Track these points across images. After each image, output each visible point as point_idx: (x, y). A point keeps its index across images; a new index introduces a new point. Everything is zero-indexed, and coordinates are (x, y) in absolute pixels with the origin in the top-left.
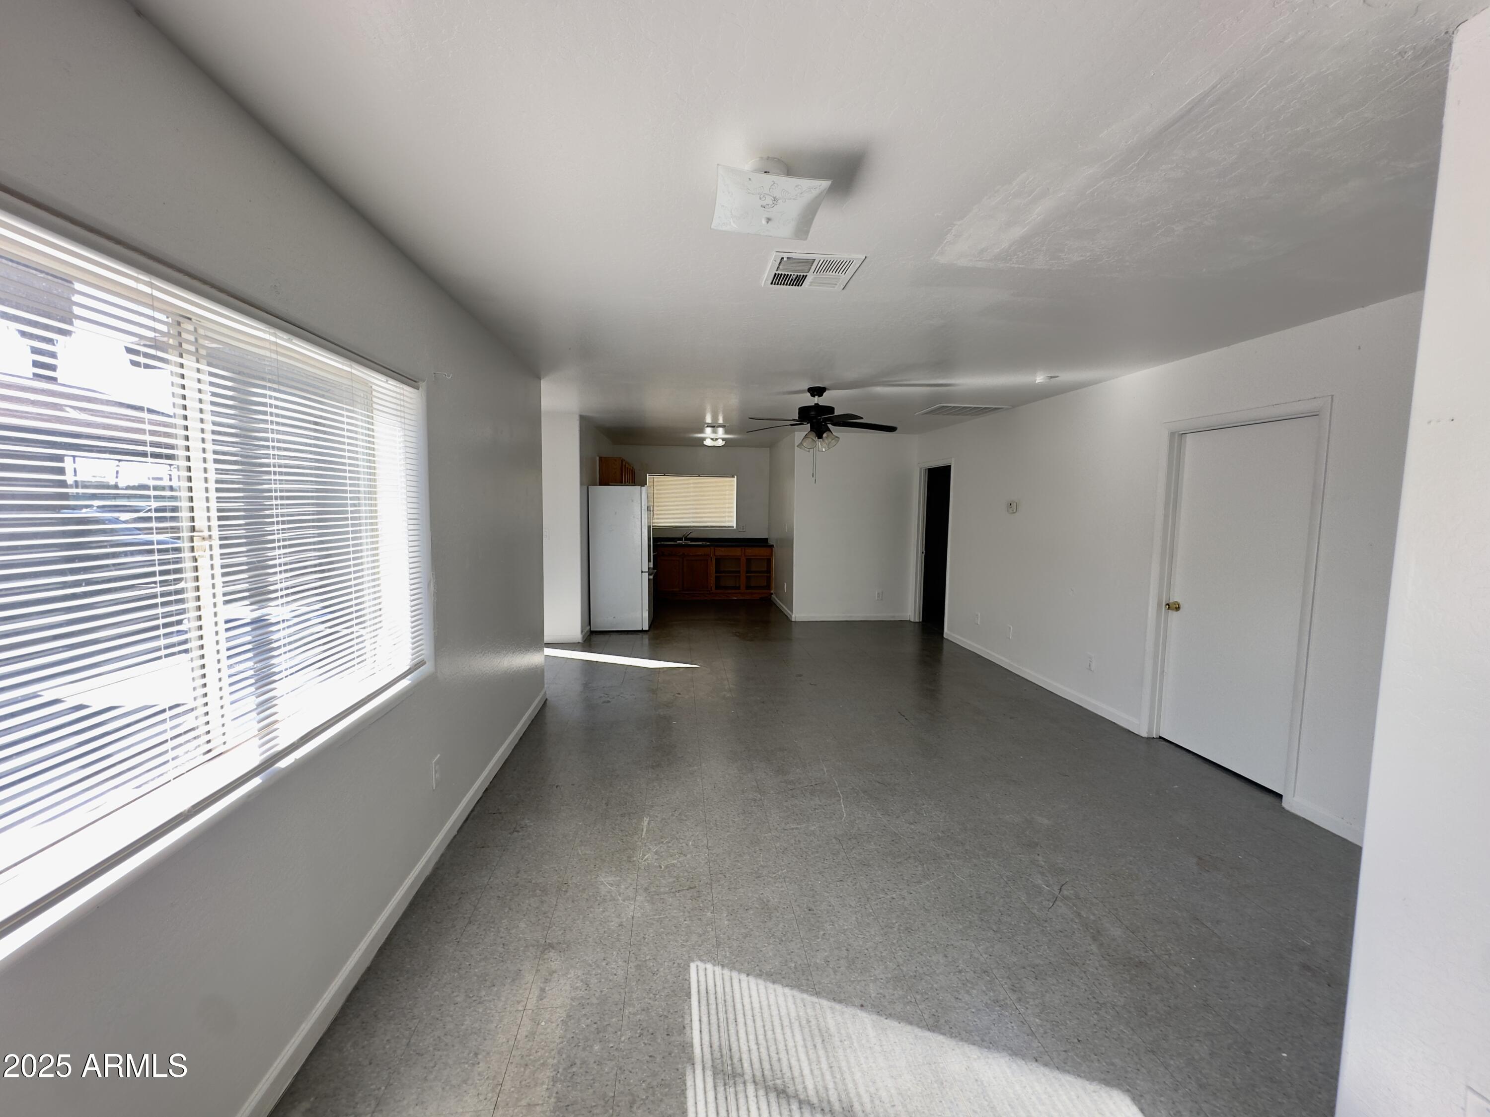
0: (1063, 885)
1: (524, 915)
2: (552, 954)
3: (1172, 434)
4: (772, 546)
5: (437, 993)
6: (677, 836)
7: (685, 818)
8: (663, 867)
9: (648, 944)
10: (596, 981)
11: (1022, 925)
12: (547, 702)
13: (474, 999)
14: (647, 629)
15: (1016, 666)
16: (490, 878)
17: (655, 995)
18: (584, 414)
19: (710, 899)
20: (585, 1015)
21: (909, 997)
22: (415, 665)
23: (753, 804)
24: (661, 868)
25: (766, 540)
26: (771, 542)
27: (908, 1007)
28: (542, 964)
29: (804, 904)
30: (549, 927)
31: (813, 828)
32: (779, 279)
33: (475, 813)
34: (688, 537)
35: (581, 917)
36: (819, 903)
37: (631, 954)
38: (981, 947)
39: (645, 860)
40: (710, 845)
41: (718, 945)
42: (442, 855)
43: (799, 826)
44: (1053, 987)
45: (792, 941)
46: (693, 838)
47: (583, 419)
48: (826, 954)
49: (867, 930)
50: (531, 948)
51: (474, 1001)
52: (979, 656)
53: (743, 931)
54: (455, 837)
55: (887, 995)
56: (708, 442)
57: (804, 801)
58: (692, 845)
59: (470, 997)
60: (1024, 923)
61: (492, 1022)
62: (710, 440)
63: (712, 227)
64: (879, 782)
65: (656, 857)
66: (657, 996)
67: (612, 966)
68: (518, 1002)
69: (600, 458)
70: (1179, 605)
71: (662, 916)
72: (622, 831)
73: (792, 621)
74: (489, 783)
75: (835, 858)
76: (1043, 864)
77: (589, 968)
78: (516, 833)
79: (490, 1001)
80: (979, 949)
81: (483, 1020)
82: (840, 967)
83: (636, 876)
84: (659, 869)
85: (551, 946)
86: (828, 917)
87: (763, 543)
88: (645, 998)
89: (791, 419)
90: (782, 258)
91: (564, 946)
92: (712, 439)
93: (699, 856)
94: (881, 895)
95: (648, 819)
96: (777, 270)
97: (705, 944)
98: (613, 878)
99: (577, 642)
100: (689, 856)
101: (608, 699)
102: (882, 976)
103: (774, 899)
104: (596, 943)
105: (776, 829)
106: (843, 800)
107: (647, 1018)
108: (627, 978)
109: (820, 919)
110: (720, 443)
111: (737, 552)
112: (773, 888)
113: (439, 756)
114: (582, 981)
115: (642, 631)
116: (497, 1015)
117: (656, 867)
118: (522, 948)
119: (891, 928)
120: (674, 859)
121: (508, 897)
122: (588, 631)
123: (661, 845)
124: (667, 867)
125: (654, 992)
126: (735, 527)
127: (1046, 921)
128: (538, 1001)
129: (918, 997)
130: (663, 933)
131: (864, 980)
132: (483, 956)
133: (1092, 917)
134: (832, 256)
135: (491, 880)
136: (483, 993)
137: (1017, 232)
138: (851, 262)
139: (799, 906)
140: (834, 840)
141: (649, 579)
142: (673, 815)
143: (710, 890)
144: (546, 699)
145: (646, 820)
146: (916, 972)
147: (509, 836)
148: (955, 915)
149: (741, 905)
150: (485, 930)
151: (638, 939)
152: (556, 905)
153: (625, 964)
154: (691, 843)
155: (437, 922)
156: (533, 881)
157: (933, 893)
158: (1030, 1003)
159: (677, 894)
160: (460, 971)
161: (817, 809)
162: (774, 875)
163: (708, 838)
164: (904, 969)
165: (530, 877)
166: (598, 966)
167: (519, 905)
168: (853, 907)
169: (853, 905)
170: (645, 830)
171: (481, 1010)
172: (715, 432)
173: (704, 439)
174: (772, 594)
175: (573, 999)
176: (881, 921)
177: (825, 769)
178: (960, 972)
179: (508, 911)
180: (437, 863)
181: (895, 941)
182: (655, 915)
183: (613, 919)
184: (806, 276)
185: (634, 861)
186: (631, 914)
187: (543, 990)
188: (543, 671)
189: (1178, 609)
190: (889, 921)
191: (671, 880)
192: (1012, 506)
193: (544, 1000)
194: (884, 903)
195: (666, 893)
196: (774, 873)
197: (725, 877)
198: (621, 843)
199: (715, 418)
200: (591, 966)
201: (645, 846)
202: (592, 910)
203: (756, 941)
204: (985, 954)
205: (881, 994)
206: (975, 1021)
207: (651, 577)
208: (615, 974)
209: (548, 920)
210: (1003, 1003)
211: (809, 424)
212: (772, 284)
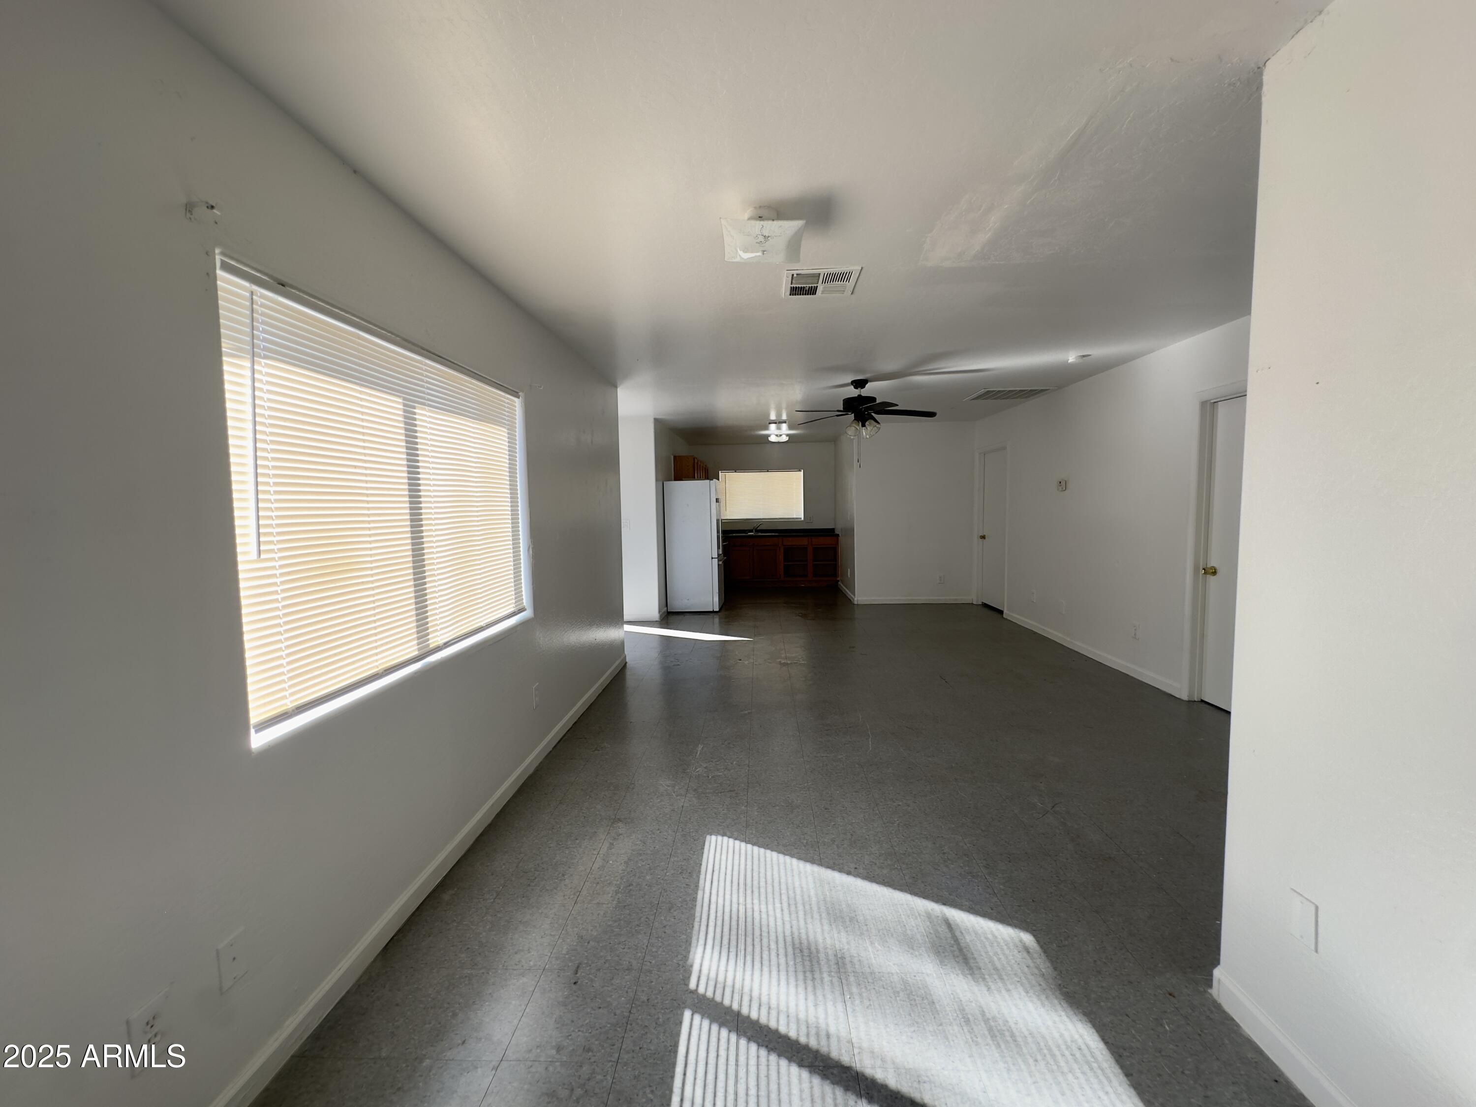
0: (1057, 804)
1: (601, 801)
2: (620, 824)
3: (1203, 404)
4: (838, 535)
5: (537, 841)
6: (725, 758)
7: (733, 746)
8: (710, 777)
9: (692, 822)
10: (651, 841)
11: (1009, 828)
12: (627, 664)
13: (563, 845)
14: (718, 610)
15: (1069, 639)
16: (576, 778)
17: (694, 852)
18: (657, 417)
19: (746, 798)
20: (641, 859)
21: (896, 866)
22: (519, 610)
23: (791, 739)
24: (708, 777)
25: (833, 530)
26: (837, 532)
27: (893, 872)
28: (612, 830)
29: (822, 805)
30: (619, 809)
31: (840, 757)
32: (795, 291)
33: (566, 737)
34: (758, 529)
35: (643, 804)
36: (834, 805)
37: (679, 827)
38: (967, 839)
39: (697, 772)
40: (750, 764)
41: (747, 827)
42: (541, 762)
43: (828, 755)
44: (1022, 868)
45: (807, 827)
46: (738, 759)
47: (657, 421)
48: (833, 836)
49: (872, 823)
50: (604, 820)
51: (563, 847)
52: (1035, 633)
53: (769, 819)
54: (551, 752)
55: (877, 863)
56: (773, 439)
57: (837, 738)
58: (736, 764)
59: (560, 845)
60: (1012, 827)
61: (575, 859)
62: (774, 436)
63: (726, 260)
64: (907, 727)
65: (706, 770)
66: (696, 853)
67: (665, 834)
68: (594, 850)
69: (675, 457)
70: (1215, 569)
71: (706, 807)
72: (680, 753)
73: (854, 604)
74: (577, 719)
75: (855, 777)
76: (1043, 789)
77: (647, 834)
78: (596, 752)
79: (574, 848)
80: (965, 840)
81: (569, 858)
82: (843, 845)
83: (688, 781)
84: (707, 778)
85: (620, 820)
86: (840, 814)
87: (830, 533)
88: (687, 853)
89: (836, 410)
90: (793, 275)
91: (629, 820)
92: (777, 435)
93: (740, 771)
94: (889, 803)
95: (702, 746)
96: (791, 284)
97: (737, 825)
98: (670, 782)
99: (655, 620)
100: (732, 771)
101: (678, 663)
102: (877, 852)
103: (797, 801)
104: (653, 820)
105: (808, 756)
106: (871, 739)
107: (687, 864)
108: (674, 841)
109: (833, 815)
110: (784, 439)
111: (804, 542)
112: (799, 794)
113: (538, 684)
114: (641, 841)
115: (713, 612)
116: (578, 855)
117: (705, 776)
118: (598, 820)
119: (892, 823)
120: (720, 772)
121: (589, 790)
122: (664, 612)
123: (711, 763)
124: (713, 777)
125: (694, 850)
126: (803, 519)
127: (1032, 827)
128: (608, 850)
129: (904, 866)
130: (705, 816)
131: (861, 854)
132: (570, 823)
133: (1076, 826)
134: (835, 269)
135: (577, 779)
136: (569, 843)
137: (984, 237)
138: (851, 273)
139: (817, 806)
140: (857, 766)
141: (718, 565)
142: (723, 744)
143: (746, 793)
144: (626, 663)
145: (700, 747)
146: (906, 851)
147: (592, 753)
148: (950, 818)
149: (770, 804)
150: (571, 808)
151: (685, 819)
152: (625, 796)
153: (674, 833)
154: (735, 762)
155: (537, 802)
156: (608, 781)
157: (935, 804)
158: (999, 876)
159: (720, 794)
160: (553, 830)
161: (847, 744)
162: (800, 786)
163: (750, 760)
164: (897, 849)
165: (606, 779)
166: (654, 834)
167: (597, 795)
168: (863, 809)
169: (863, 808)
170: (698, 753)
171: (567, 852)
172: (779, 428)
173: (769, 436)
174: (838, 581)
175: (633, 850)
176: (884, 819)
177: (861, 717)
178: (944, 853)
179: (589, 798)
180: (537, 767)
181: (893, 832)
182: (700, 806)
183: (668, 807)
184: (817, 286)
185: (687, 772)
186: (682, 804)
187: (612, 844)
188: (623, 643)
189: (1214, 573)
190: (892, 819)
191: (716, 785)
192: (1063, 485)
193: (613, 850)
194: (890, 808)
195: (710, 793)
196: (801, 785)
197: (760, 785)
198: (678, 761)
199: (779, 414)
200: (648, 833)
201: (698, 763)
202: (652, 800)
203: (778, 826)
204: (970, 844)
205: (873, 862)
206: (947, 883)
207: (721, 563)
208: (666, 839)
209: (619, 805)
210: (974, 874)
211: (853, 414)
212: (790, 295)
